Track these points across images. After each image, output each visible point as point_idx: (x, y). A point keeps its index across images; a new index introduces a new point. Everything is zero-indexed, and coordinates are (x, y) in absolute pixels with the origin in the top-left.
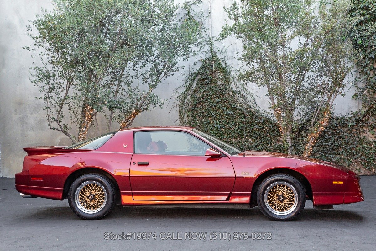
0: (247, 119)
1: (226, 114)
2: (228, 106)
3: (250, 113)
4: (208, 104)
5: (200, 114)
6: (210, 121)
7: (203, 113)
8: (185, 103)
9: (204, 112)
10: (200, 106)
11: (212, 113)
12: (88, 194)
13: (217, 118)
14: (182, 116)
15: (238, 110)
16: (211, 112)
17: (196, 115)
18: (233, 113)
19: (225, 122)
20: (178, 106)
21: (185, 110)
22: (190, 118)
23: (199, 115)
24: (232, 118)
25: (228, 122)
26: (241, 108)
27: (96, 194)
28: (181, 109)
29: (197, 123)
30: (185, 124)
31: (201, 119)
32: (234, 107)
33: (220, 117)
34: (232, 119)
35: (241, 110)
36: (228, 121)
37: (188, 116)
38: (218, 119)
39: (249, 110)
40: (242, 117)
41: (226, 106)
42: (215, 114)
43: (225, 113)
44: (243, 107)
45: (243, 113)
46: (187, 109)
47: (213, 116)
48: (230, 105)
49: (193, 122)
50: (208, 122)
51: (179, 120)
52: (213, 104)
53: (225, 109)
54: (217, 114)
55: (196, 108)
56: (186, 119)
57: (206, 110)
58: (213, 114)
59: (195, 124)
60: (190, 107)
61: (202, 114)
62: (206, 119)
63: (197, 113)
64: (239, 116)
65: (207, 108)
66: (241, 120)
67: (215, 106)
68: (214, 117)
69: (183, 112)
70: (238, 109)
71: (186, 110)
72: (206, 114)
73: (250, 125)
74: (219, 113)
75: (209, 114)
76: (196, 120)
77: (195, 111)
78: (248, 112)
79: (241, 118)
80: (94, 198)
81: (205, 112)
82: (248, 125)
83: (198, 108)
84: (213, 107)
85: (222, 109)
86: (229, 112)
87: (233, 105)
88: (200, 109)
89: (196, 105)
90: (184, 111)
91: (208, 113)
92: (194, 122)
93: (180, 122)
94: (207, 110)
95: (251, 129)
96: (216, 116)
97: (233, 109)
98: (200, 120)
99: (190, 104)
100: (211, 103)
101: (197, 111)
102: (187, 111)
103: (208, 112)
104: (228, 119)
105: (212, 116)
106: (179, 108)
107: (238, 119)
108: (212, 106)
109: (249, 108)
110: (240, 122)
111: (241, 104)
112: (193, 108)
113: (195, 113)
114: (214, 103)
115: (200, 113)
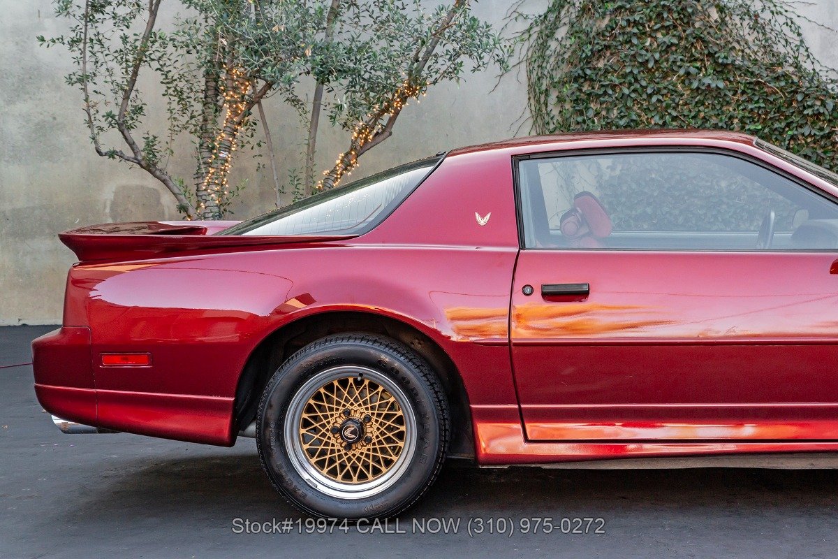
0: (771, 103)
1: (698, 88)
2: (702, 60)
3: (783, 84)
4: (634, 56)
5: (605, 93)
6: (639, 116)
7: (614, 87)
8: (548, 53)
9: (616, 85)
10: (601, 64)
11: (646, 87)
12: (337, 419)
13: (664, 105)
14: (538, 101)
15: (738, 73)
16: (644, 83)
17: (589, 95)
18: (721, 85)
19: (694, 117)
20: (523, 66)
21: (552, 77)
22: (568, 106)
23: (598, 96)
24: (719, 102)
25: (704, 118)
26: (750, 64)
27: (368, 419)
28: (534, 76)
29: (593, 122)
30: (552, 127)
31: (608, 110)
32: (725, 61)
33: (673, 100)
34: (718, 107)
35: (752, 73)
36: (702, 115)
37: (561, 100)
38: (668, 106)
39: (780, 70)
40: (756, 98)
41: (696, 60)
42: (657, 92)
43: (695, 85)
44: (757, 60)
45: (758, 83)
46: (558, 75)
47: (650, 96)
48: (710, 55)
49: (580, 119)
50: (632, 120)
51: (528, 114)
52: (649, 55)
53: (693, 70)
54: (665, 91)
55: (588, 72)
56: (555, 112)
57: (625, 76)
58: (649, 91)
59: (585, 127)
60: (565, 68)
61: (610, 92)
62: (624, 109)
63: (593, 88)
64: (743, 93)
65: (628, 70)
66: (750, 106)
67: (656, 62)
68: (654, 99)
69: (544, 88)
70: (739, 68)
71: (556, 80)
72: (626, 91)
73: (783, 125)
74: (671, 87)
75: (635, 91)
76: (591, 113)
77: (586, 80)
78: (777, 79)
79: (750, 100)
80: (361, 434)
81: (621, 84)
82: (777, 125)
83: (595, 69)
84: (650, 65)
85: (682, 72)
86: (707, 81)
87: (723, 55)
88: (602, 72)
89: (588, 60)
90: (545, 83)
91: (632, 88)
92: (584, 122)
93: (531, 122)
94: (630, 78)
95: (785, 140)
96: (660, 97)
97: (722, 70)
98: (604, 113)
99: (566, 56)
100: (643, 52)
101: (592, 80)
102: (559, 82)
103: (630, 84)
104: (702, 108)
105: (644, 96)
106: (531, 72)
107: (739, 106)
108: (647, 61)
109: (780, 65)
110: (747, 114)
111: (747, 51)
112: (580, 72)
113: (586, 88)
114: (653, 51)
115: (603, 89)
